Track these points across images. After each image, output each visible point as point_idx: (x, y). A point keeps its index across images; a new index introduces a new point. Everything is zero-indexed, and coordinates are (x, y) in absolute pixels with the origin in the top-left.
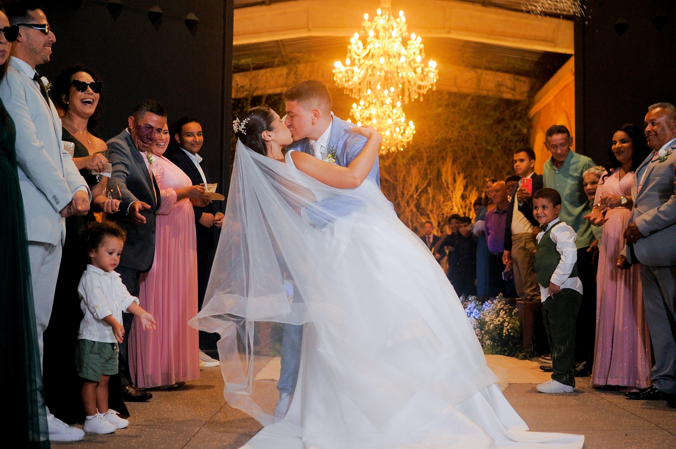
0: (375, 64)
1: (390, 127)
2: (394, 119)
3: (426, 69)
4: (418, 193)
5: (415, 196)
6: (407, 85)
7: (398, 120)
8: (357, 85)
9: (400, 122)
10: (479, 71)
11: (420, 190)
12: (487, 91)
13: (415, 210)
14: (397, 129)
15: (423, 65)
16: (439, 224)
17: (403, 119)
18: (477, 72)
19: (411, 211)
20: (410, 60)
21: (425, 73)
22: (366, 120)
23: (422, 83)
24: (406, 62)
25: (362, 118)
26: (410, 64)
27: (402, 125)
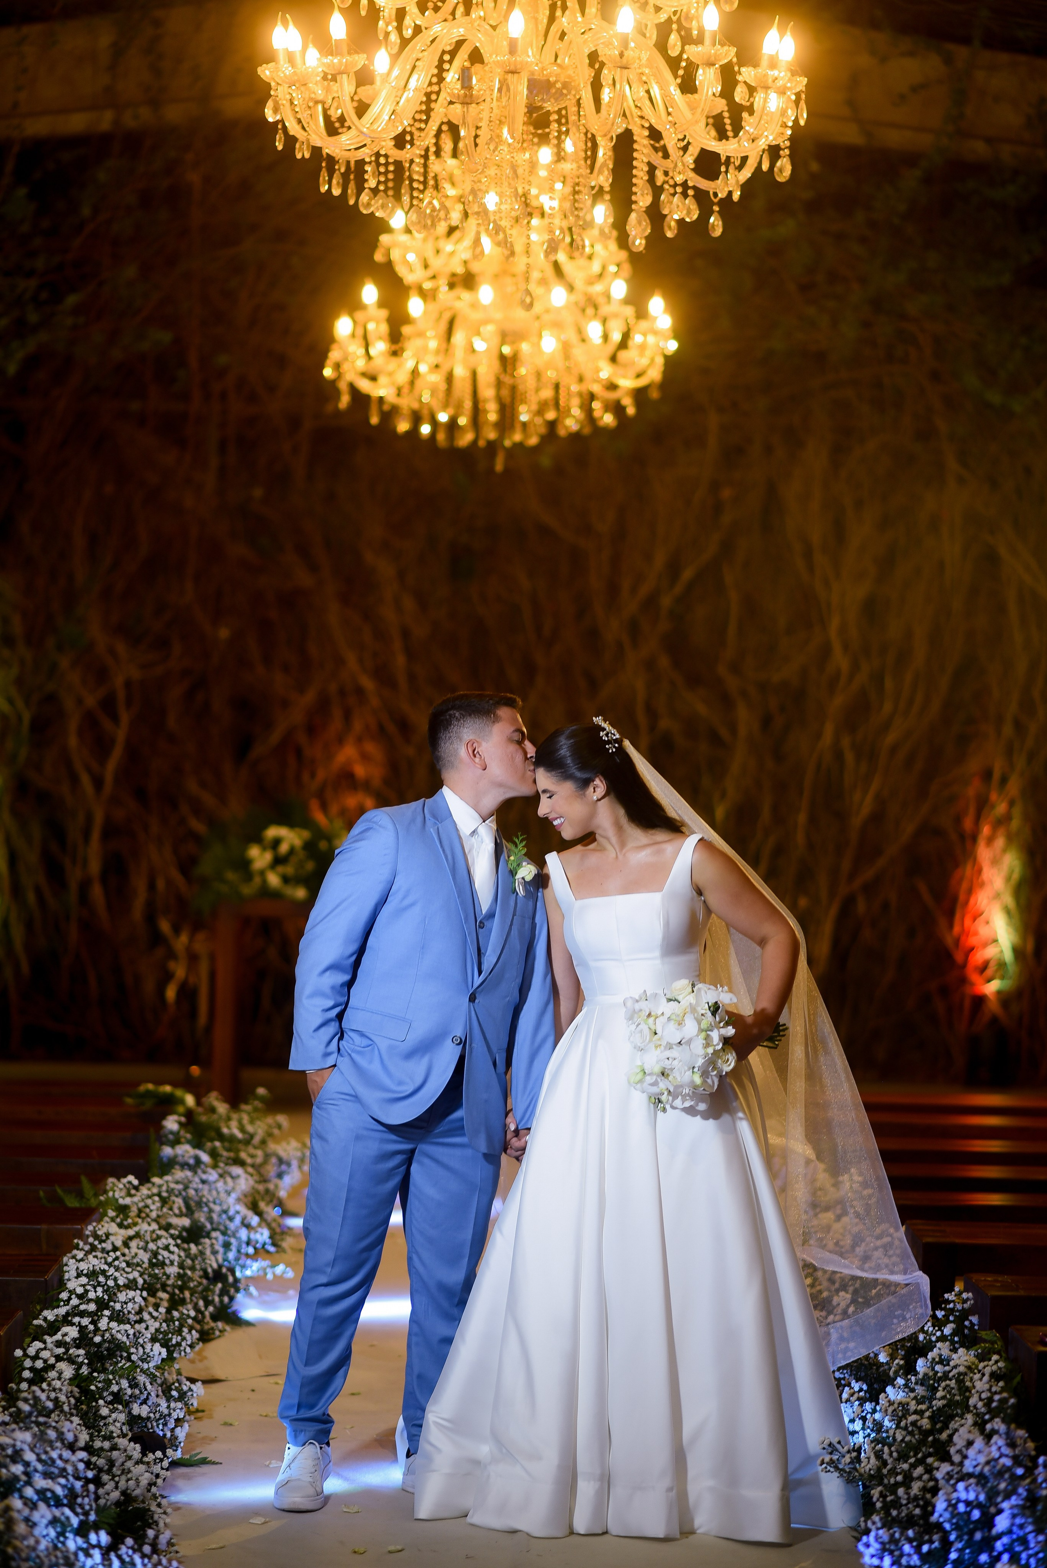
0: (480, 40)
1: (557, 325)
2: (579, 284)
3: (747, 74)
4: (678, 589)
5: (666, 601)
6: (643, 152)
7: (598, 288)
8: (387, 147)
9: (607, 296)
10: (962, 53)
11: (687, 574)
12: (989, 140)
13: (664, 662)
14: (594, 330)
15: (729, 54)
16: (766, 722)
17: (619, 289)
18: (948, 60)
19: (650, 665)
20: (663, 17)
21: (740, 95)
22: (452, 286)
23: (724, 149)
24: (641, 31)
25: (430, 273)
26: (662, 46)
27: (616, 315)
